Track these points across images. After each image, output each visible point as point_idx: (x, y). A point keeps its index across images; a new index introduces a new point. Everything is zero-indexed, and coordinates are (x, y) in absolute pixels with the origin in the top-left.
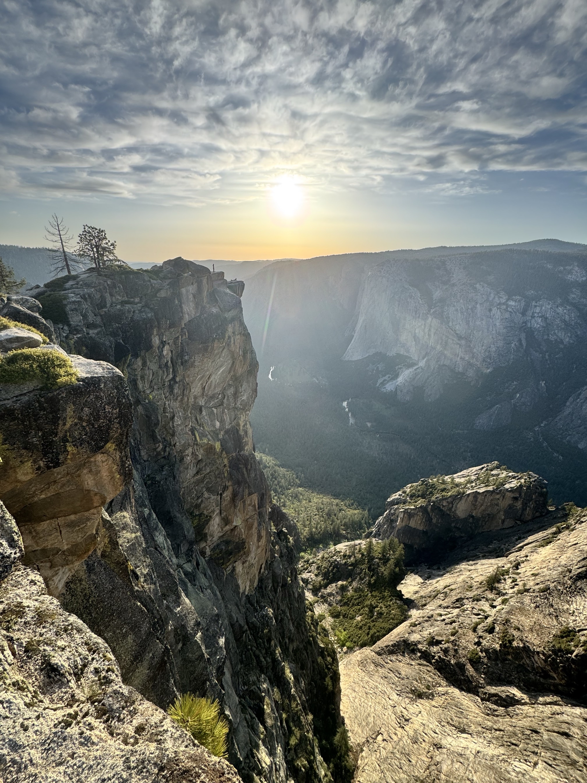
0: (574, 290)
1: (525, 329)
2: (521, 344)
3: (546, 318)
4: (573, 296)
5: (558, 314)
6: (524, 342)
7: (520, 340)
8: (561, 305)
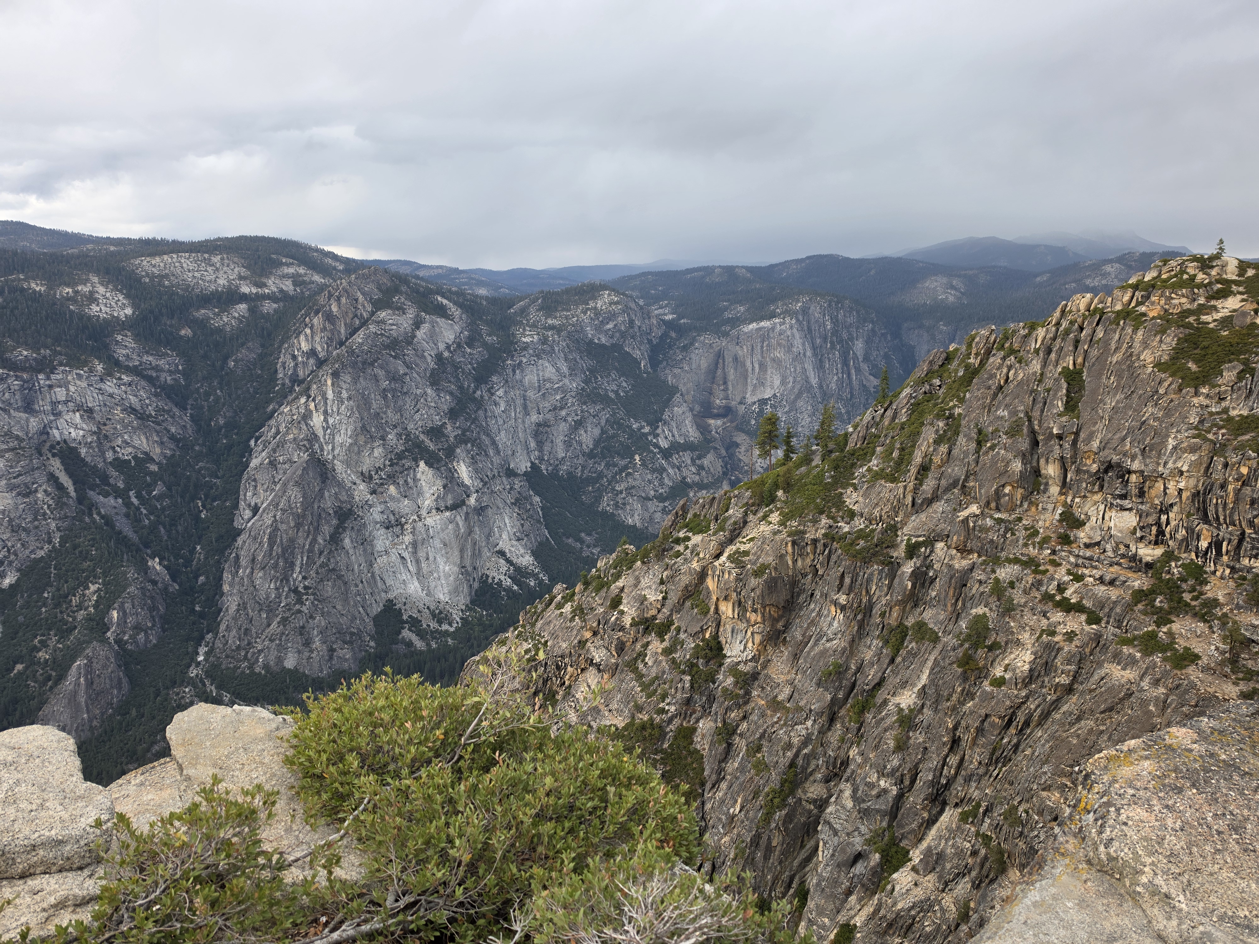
0: (119, 338)
1: (52, 447)
2: (60, 487)
3: (90, 411)
4: (124, 352)
5: (111, 396)
6: (65, 480)
7: (53, 478)
8: (109, 373)
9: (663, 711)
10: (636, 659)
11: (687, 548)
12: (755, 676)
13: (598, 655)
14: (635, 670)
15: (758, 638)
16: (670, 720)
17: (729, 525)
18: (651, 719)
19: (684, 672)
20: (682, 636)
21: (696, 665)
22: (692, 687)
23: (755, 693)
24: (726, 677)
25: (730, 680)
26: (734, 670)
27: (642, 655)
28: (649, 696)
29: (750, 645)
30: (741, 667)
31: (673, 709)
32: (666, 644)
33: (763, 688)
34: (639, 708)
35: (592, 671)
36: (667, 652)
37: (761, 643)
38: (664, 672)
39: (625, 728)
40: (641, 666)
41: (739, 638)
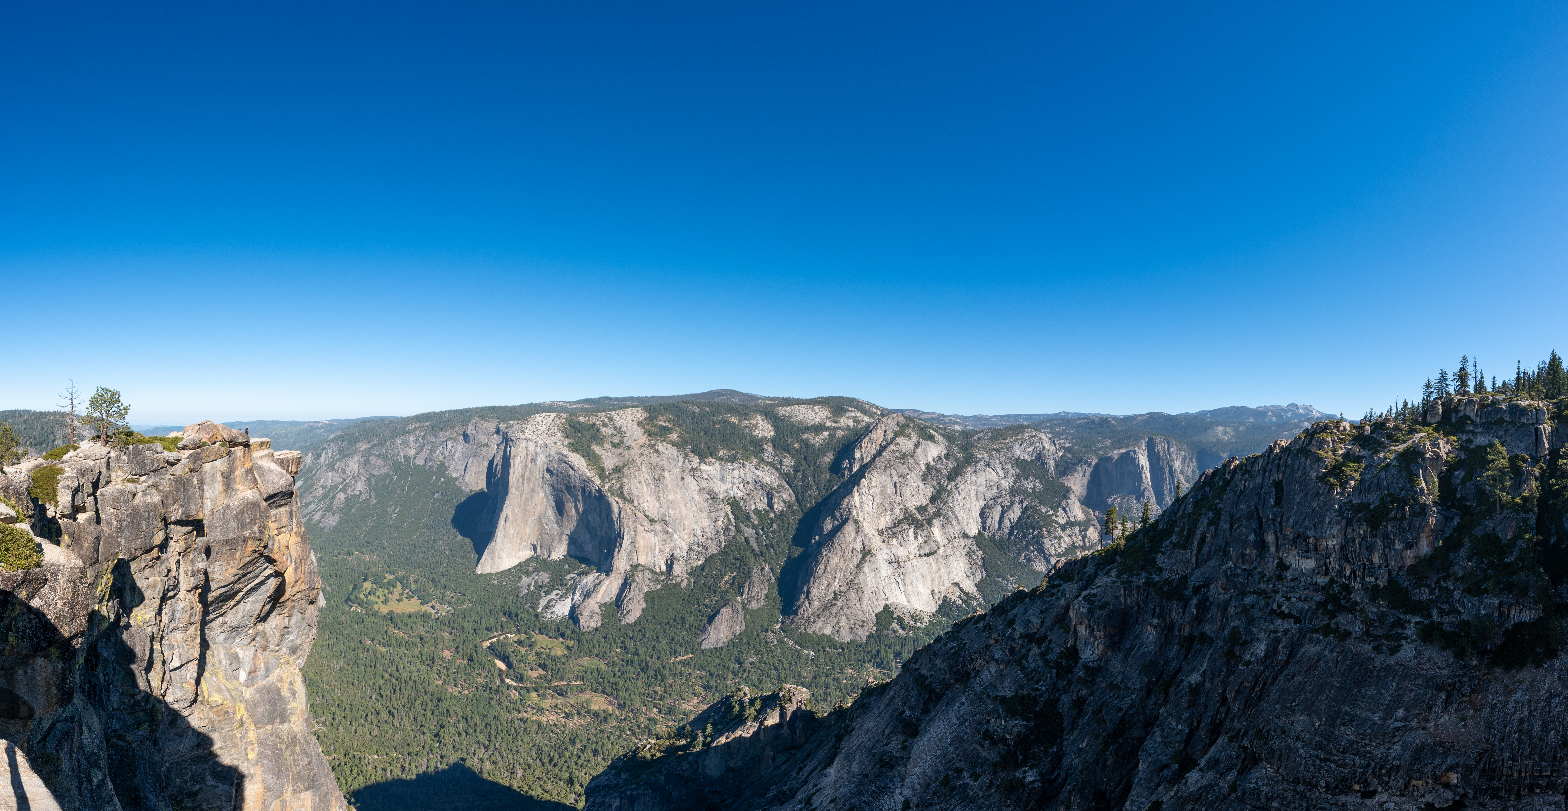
9: (1037, 689)
10: (1021, 658)
11: (1059, 591)
12: (1099, 669)
13: (998, 655)
14: (1021, 665)
15: (1101, 647)
16: (1042, 695)
17: (1085, 577)
18: (1029, 694)
19: (1052, 667)
20: (1052, 645)
21: (1061, 663)
22: (1057, 676)
23: (1099, 680)
24: (1080, 671)
25: (1082, 673)
26: (1086, 667)
27: (1026, 656)
28: (1028, 680)
29: (1096, 651)
30: (1091, 664)
31: (1044, 688)
32: (1042, 650)
33: (1104, 677)
34: (1021, 687)
35: (993, 663)
36: (1042, 655)
37: (1103, 650)
38: (1039, 667)
39: (1012, 697)
40: (1024, 662)
41: (1090, 647)
